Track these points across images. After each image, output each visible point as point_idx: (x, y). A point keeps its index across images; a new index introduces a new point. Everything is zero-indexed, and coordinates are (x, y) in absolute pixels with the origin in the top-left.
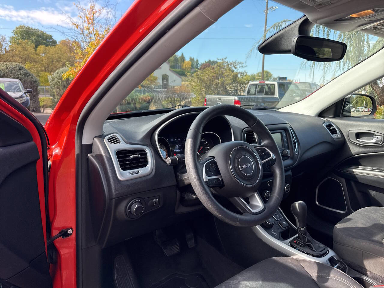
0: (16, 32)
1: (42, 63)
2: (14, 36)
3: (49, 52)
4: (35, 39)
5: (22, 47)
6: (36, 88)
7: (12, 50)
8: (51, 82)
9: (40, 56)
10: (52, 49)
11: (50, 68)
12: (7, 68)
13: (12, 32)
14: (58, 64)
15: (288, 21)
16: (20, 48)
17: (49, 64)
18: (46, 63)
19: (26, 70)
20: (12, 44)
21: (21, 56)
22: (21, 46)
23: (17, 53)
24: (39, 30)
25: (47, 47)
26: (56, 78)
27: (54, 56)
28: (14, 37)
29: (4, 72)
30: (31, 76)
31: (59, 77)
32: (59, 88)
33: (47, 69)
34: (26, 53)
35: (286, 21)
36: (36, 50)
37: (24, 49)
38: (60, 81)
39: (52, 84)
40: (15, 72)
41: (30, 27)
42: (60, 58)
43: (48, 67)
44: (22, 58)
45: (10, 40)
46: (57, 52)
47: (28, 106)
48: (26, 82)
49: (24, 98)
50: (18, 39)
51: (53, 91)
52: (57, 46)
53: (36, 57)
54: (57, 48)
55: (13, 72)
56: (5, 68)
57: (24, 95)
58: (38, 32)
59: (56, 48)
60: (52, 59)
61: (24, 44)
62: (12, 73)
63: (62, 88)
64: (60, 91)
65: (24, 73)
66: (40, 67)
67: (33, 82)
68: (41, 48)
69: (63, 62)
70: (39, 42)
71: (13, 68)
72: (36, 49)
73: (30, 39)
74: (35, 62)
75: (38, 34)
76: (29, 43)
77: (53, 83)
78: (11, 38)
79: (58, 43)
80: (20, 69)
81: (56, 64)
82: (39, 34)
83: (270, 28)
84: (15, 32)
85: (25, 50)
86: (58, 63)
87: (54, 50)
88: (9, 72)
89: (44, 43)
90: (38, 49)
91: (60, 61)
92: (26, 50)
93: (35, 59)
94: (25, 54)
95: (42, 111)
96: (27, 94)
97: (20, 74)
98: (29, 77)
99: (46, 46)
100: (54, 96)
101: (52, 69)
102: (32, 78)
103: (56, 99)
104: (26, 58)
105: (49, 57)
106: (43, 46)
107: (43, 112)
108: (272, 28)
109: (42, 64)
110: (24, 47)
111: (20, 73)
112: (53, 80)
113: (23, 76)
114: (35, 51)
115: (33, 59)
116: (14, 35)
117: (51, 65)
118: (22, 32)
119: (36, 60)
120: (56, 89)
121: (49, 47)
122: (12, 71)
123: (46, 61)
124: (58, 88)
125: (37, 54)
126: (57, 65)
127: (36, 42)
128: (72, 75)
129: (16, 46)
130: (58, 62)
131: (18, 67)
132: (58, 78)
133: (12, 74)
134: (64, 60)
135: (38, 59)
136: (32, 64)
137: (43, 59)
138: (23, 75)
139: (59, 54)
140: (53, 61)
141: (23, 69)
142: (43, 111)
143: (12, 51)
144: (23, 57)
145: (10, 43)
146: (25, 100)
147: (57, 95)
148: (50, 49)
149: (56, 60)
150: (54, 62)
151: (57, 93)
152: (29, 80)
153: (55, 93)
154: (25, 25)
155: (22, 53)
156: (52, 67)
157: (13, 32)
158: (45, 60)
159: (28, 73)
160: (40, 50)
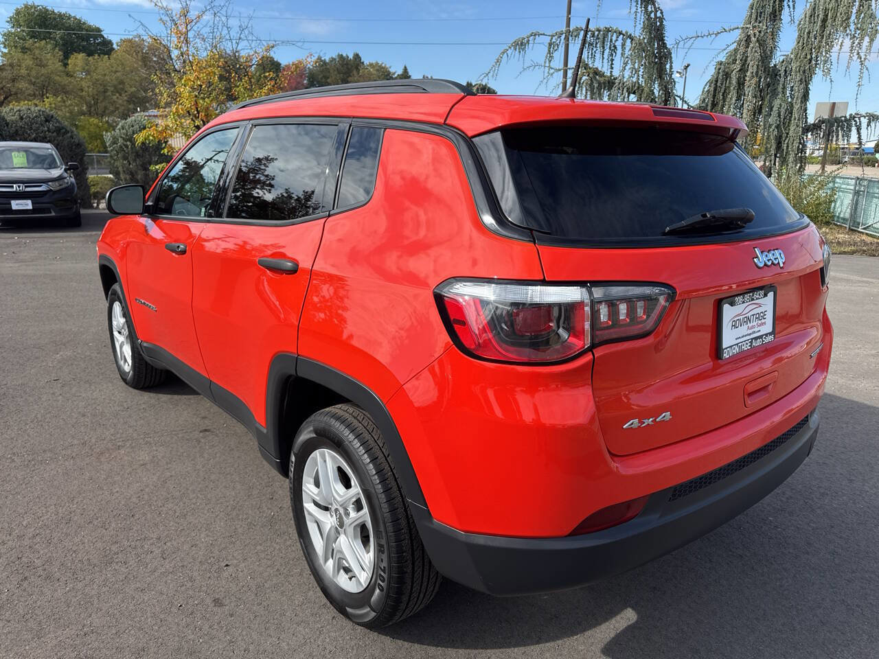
0: (17, 21)
1: (81, 94)
2: (13, 30)
3: (96, 68)
4: (61, 38)
5: (34, 58)
6: (80, 157)
7: (11, 65)
8: (110, 146)
9: (75, 78)
10: (102, 64)
11: (101, 106)
12: (22, 118)
13: (8, 22)
14: (117, 98)
15: (539, 35)
16: (28, 61)
17: (96, 97)
18: (91, 94)
19: (59, 122)
20: (9, 51)
21: (33, 80)
22: (32, 56)
23: (23, 72)
24: (70, 15)
25: (91, 58)
26: (121, 137)
27: (107, 77)
28: (12, 34)
29: (16, 126)
30: (69, 135)
31: (127, 135)
32: (128, 158)
33: (93, 109)
34: (43, 71)
35: (535, 35)
36: (66, 65)
37: (39, 63)
38: (128, 143)
39: (112, 150)
40: (38, 125)
41: (49, 8)
42: (122, 82)
43: (96, 103)
44: (34, 84)
45: (3, 40)
46: (114, 69)
47: (73, 195)
48: (61, 146)
49: (66, 181)
50: (21, 39)
51: (115, 165)
52: (114, 55)
53: (65, 80)
54: (115, 59)
55: (34, 126)
56: (18, 118)
57: (66, 175)
58: (69, 21)
59: (112, 61)
60: (104, 86)
61: (37, 52)
62: (31, 129)
63: (134, 157)
64: (130, 164)
65: (56, 127)
66: (77, 105)
67: (74, 147)
68: (78, 59)
69: (130, 93)
70: (72, 43)
71: (33, 119)
72: (66, 62)
73: (50, 38)
74: (66, 93)
75: (68, 25)
76: (49, 46)
77: (114, 148)
78: (4, 35)
79: (115, 46)
80: (47, 121)
81: (115, 97)
82: (70, 26)
83: (507, 48)
84: (15, 20)
85: (42, 65)
86: (117, 95)
87: (107, 64)
88: (26, 127)
89: (83, 47)
90: (70, 61)
91: (123, 89)
92: (44, 66)
93: (65, 85)
94: (42, 75)
95: (95, 205)
96: (69, 172)
97: (49, 131)
98: (65, 136)
99: (89, 55)
100: (117, 174)
101: (106, 108)
102: (72, 137)
103: (122, 180)
104: (44, 83)
105: (97, 80)
106: (81, 56)
107: (97, 207)
108: (510, 48)
109: (81, 97)
110: (37, 58)
111: (48, 128)
112: (114, 143)
113: (55, 134)
114: (62, 68)
115: (59, 85)
116: (13, 27)
117: (101, 98)
118: (32, 21)
119: (67, 87)
120: (121, 161)
121: (96, 56)
122: (32, 124)
123: (91, 89)
124: (125, 158)
125: (68, 75)
126: (116, 100)
127: (63, 45)
128: (153, 136)
129: (20, 55)
130: (118, 92)
131: (43, 115)
132: (124, 139)
133: (32, 131)
134: (131, 87)
135: (71, 87)
136: (59, 99)
137: (84, 86)
138: (53, 133)
139: (118, 74)
140: (105, 92)
141: (52, 120)
142: (98, 205)
143: (10, 68)
144: (38, 81)
145: (5, 47)
146: (67, 183)
147: (124, 171)
148: (97, 62)
149: (112, 89)
150: (109, 93)
151: (123, 168)
152: (66, 143)
153: (120, 169)
154: (36, 4)
155: (34, 73)
156: (104, 104)
157: (9, 19)
158: (88, 87)
159: (63, 128)
160: (75, 65)
